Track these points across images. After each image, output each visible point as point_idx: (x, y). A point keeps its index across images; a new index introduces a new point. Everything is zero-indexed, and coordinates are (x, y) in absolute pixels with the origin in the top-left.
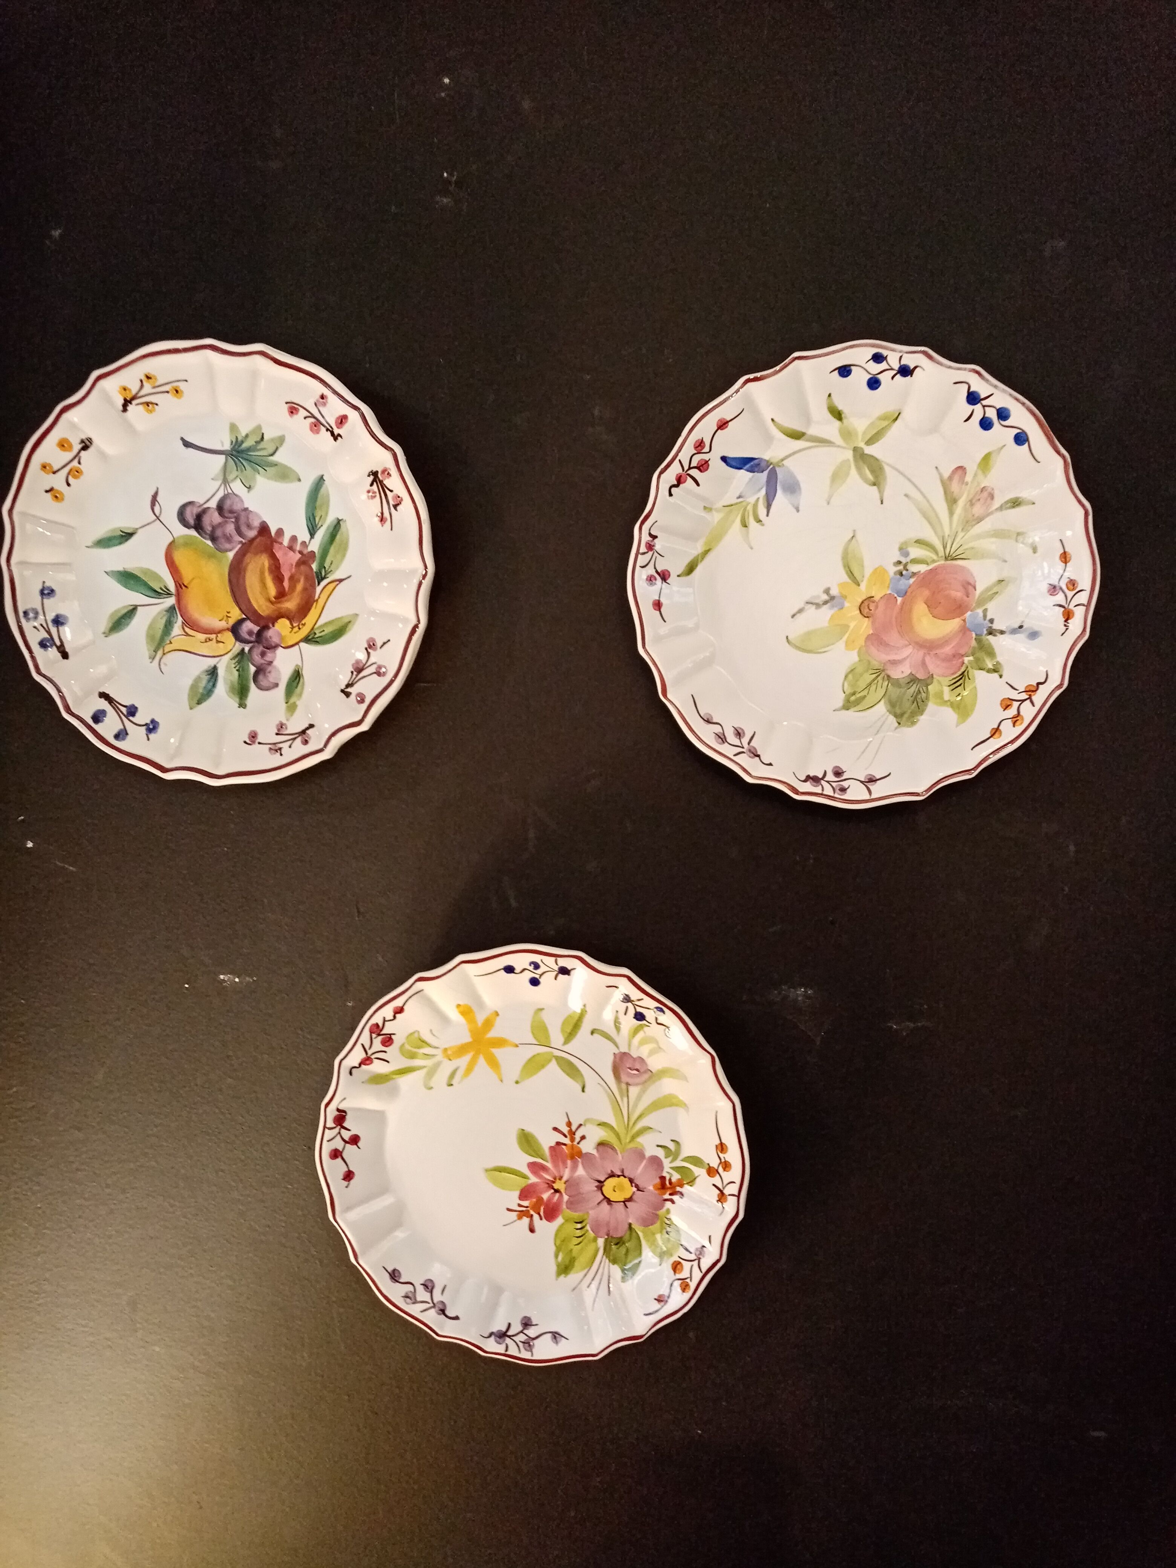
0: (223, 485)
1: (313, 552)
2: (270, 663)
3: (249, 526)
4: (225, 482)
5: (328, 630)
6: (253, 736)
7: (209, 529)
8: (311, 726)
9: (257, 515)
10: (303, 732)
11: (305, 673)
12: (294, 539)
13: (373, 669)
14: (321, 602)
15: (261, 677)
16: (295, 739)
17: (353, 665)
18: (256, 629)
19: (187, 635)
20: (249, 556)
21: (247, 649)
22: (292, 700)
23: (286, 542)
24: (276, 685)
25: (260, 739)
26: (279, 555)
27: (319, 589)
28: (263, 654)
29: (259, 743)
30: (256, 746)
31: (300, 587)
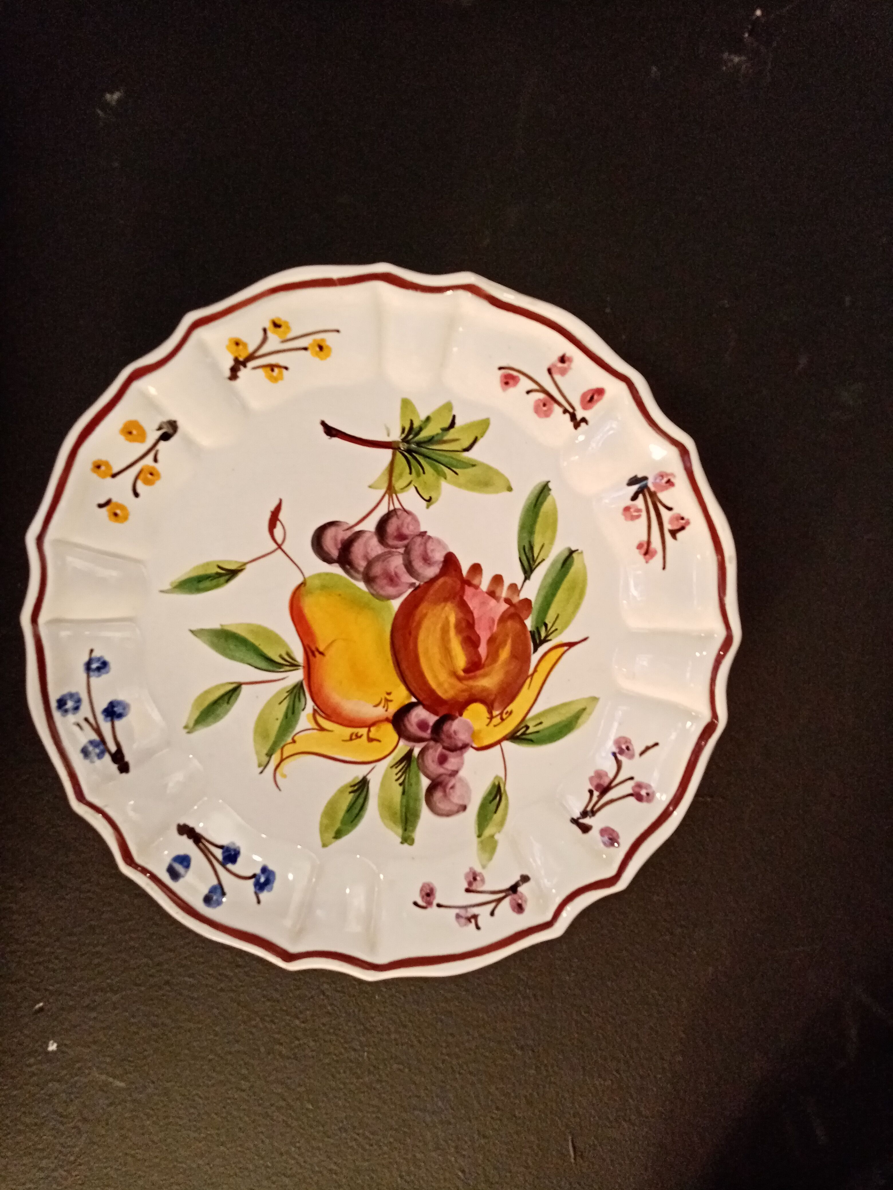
0: (387, 496)
1: (527, 602)
2: (454, 773)
3: (427, 560)
4: (391, 490)
5: (547, 723)
6: (428, 894)
7: (362, 564)
8: (525, 879)
9: (439, 542)
10: (514, 889)
11: (510, 789)
12: (498, 579)
13: (627, 788)
14: (538, 679)
15: (438, 795)
16: (499, 901)
17: (591, 779)
18: (432, 719)
19: (322, 729)
20: (423, 608)
21: (416, 752)
22: (487, 832)
23: (485, 584)
24: (464, 808)
25: (438, 898)
26: (473, 604)
27: (535, 658)
28: (442, 760)
29: (439, 906)
30: (433, 910)
31: (505, 654)
